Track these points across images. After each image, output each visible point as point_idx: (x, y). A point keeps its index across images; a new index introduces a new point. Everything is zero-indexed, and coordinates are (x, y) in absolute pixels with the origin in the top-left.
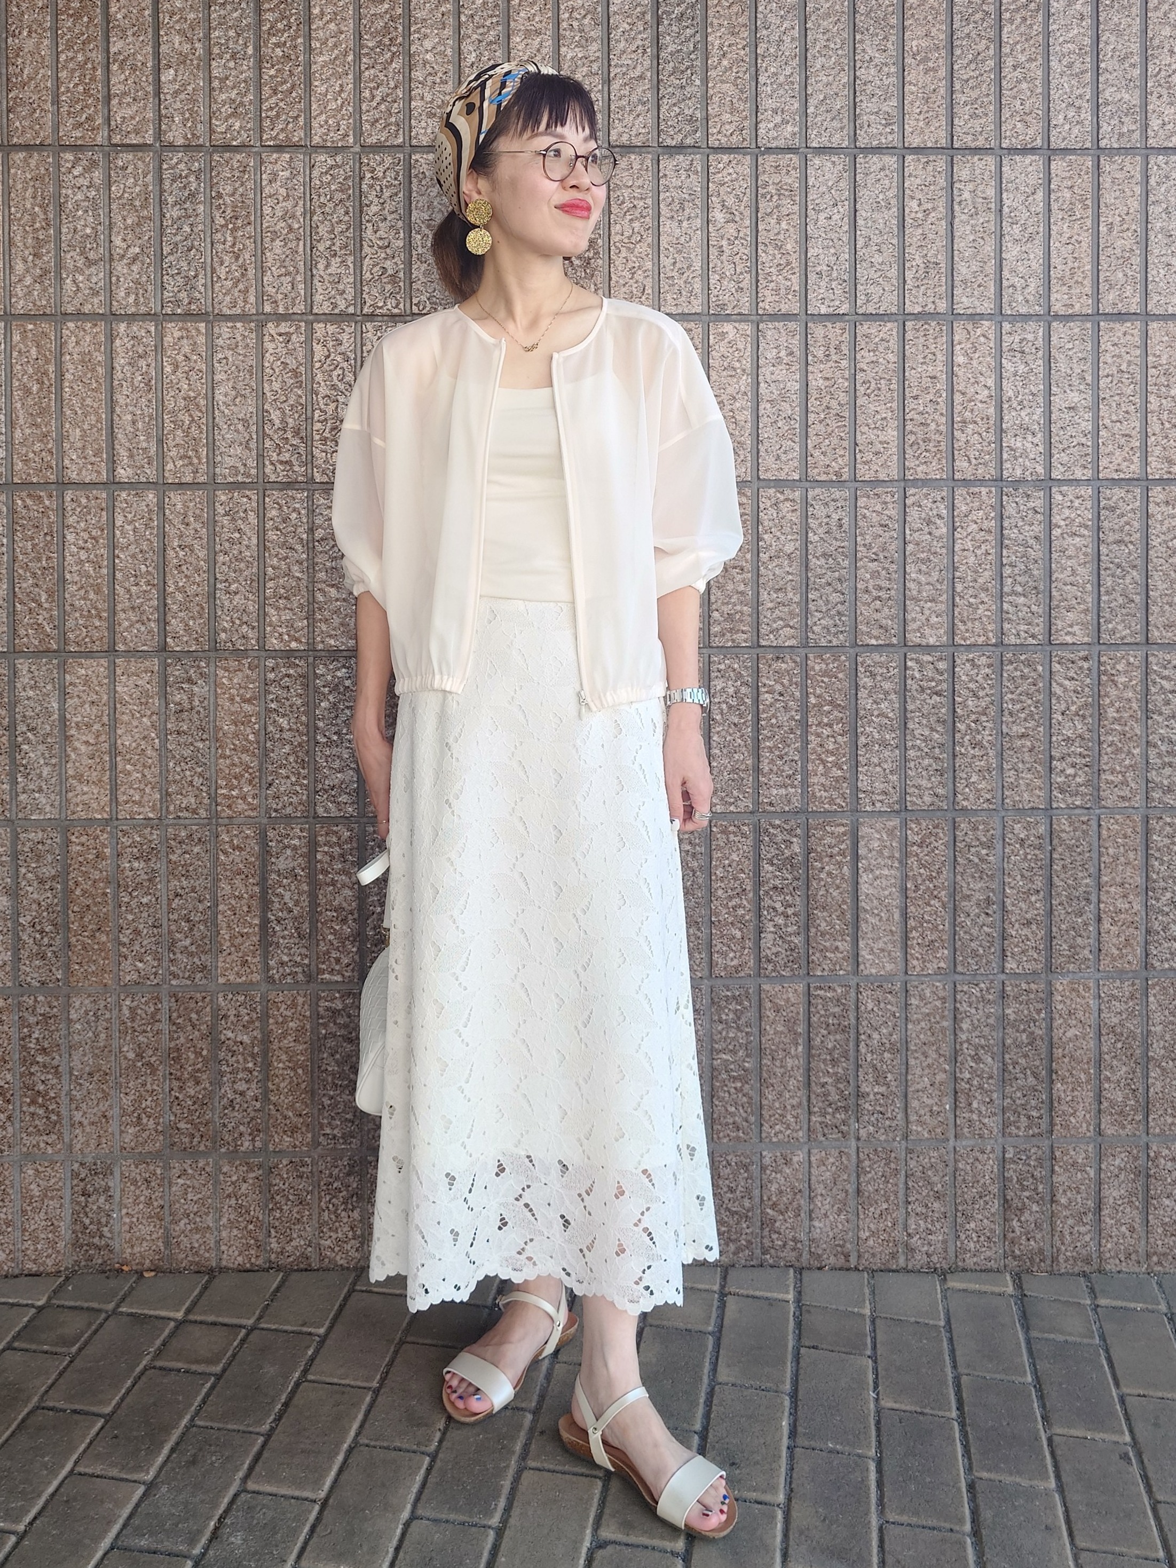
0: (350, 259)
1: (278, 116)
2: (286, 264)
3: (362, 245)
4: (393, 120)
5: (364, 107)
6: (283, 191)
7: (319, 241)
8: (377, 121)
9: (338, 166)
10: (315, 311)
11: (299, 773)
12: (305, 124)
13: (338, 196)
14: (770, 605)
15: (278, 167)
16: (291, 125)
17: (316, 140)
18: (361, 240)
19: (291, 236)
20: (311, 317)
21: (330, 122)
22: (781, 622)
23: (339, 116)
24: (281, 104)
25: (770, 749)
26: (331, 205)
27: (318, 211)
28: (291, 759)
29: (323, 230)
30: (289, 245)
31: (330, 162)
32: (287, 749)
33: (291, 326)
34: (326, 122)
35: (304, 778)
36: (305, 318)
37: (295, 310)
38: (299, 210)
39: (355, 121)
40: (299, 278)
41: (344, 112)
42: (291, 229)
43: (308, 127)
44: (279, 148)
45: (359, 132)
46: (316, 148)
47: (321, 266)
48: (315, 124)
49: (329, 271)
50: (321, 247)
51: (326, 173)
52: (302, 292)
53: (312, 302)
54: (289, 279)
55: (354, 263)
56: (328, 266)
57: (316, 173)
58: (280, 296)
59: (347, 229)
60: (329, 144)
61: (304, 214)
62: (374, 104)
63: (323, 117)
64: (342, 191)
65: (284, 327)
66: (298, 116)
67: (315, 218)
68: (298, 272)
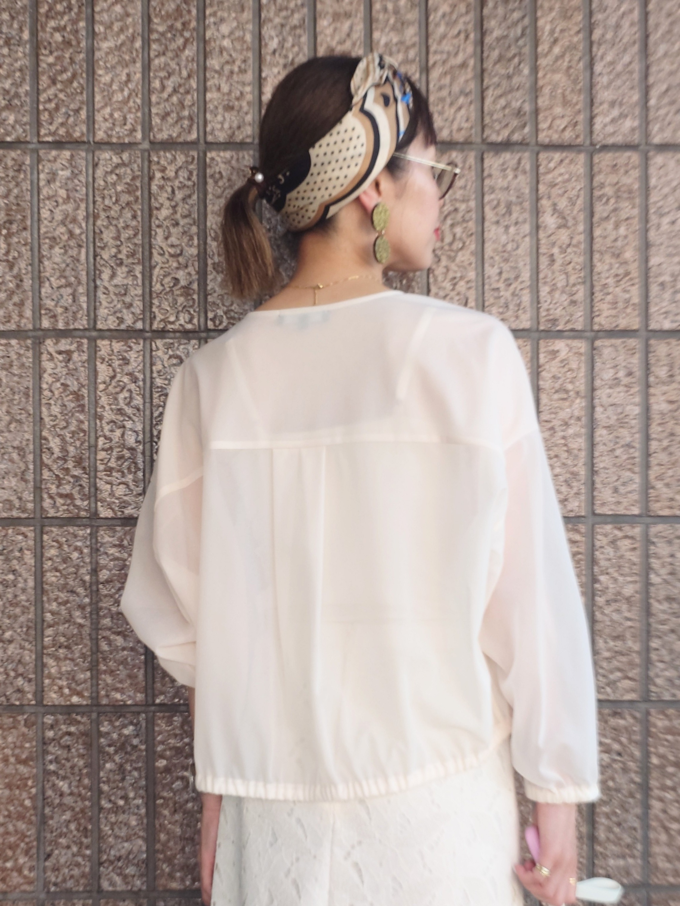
0: (138, 269)
1: (57, 108)
2: (67, 273)
3: (151, 253)
4: (186, 113)
5: (154, 99)
6: (63, 193)
7: (103, 248)
8: (167, 114)
9: (124, 164)
10: (100, 326)
11: (81, 843)
12: (88, 117)
13: (125, 198)
14: (607, 654)
15: (58, 165)
16: (71, 120)
17: (100, 135)
18: (151, 247)
19: (72, 243)
20: (94, 334)
21: (116, 115)
22: (618, 674)
23: (125, 109)
24: (61, 96)
25: (607, 816)
26: (117, 208)
27: (103, 215)
28: (73, 826)
29: (108, 236)
30: (70, 252)
31: (116, 160)
32: (67, 816)
33: (72, 343)
34: (111, 115)
35: (87, 847)
36: (87, 334)
37: (77, 325)
38: (81, 214)
39: (143, 114)
40: (81, 290)
41: (131, 104)
42: (71, 234)
43: (91, 121)
44: (59, 145)
45: (147, 127)
46: (101, 145)
47: (105, 276)
48: (99, 118)
49: (115, 281)
50: (106, 255)
51: (112, 172)
52: (85, 306)
53: (96, 316)
54: (69, 290)
55: (143, 273)
56: (113, 276)
57: (99, 172)
58: (60, 310)
59: (135, 235)
60: (114, 140)
61: (87, 217)
62: (165, 95)
63: (108, 110)
64: (129, 192)
65: (64, 344)
66: (80, 109)
67: (99, 223)
68: (79, 283)
